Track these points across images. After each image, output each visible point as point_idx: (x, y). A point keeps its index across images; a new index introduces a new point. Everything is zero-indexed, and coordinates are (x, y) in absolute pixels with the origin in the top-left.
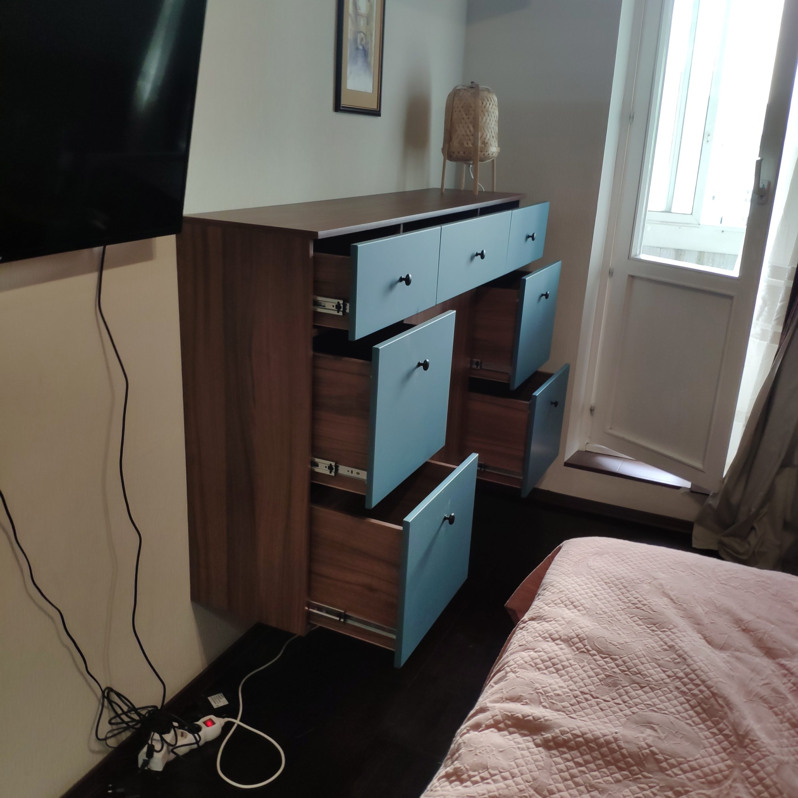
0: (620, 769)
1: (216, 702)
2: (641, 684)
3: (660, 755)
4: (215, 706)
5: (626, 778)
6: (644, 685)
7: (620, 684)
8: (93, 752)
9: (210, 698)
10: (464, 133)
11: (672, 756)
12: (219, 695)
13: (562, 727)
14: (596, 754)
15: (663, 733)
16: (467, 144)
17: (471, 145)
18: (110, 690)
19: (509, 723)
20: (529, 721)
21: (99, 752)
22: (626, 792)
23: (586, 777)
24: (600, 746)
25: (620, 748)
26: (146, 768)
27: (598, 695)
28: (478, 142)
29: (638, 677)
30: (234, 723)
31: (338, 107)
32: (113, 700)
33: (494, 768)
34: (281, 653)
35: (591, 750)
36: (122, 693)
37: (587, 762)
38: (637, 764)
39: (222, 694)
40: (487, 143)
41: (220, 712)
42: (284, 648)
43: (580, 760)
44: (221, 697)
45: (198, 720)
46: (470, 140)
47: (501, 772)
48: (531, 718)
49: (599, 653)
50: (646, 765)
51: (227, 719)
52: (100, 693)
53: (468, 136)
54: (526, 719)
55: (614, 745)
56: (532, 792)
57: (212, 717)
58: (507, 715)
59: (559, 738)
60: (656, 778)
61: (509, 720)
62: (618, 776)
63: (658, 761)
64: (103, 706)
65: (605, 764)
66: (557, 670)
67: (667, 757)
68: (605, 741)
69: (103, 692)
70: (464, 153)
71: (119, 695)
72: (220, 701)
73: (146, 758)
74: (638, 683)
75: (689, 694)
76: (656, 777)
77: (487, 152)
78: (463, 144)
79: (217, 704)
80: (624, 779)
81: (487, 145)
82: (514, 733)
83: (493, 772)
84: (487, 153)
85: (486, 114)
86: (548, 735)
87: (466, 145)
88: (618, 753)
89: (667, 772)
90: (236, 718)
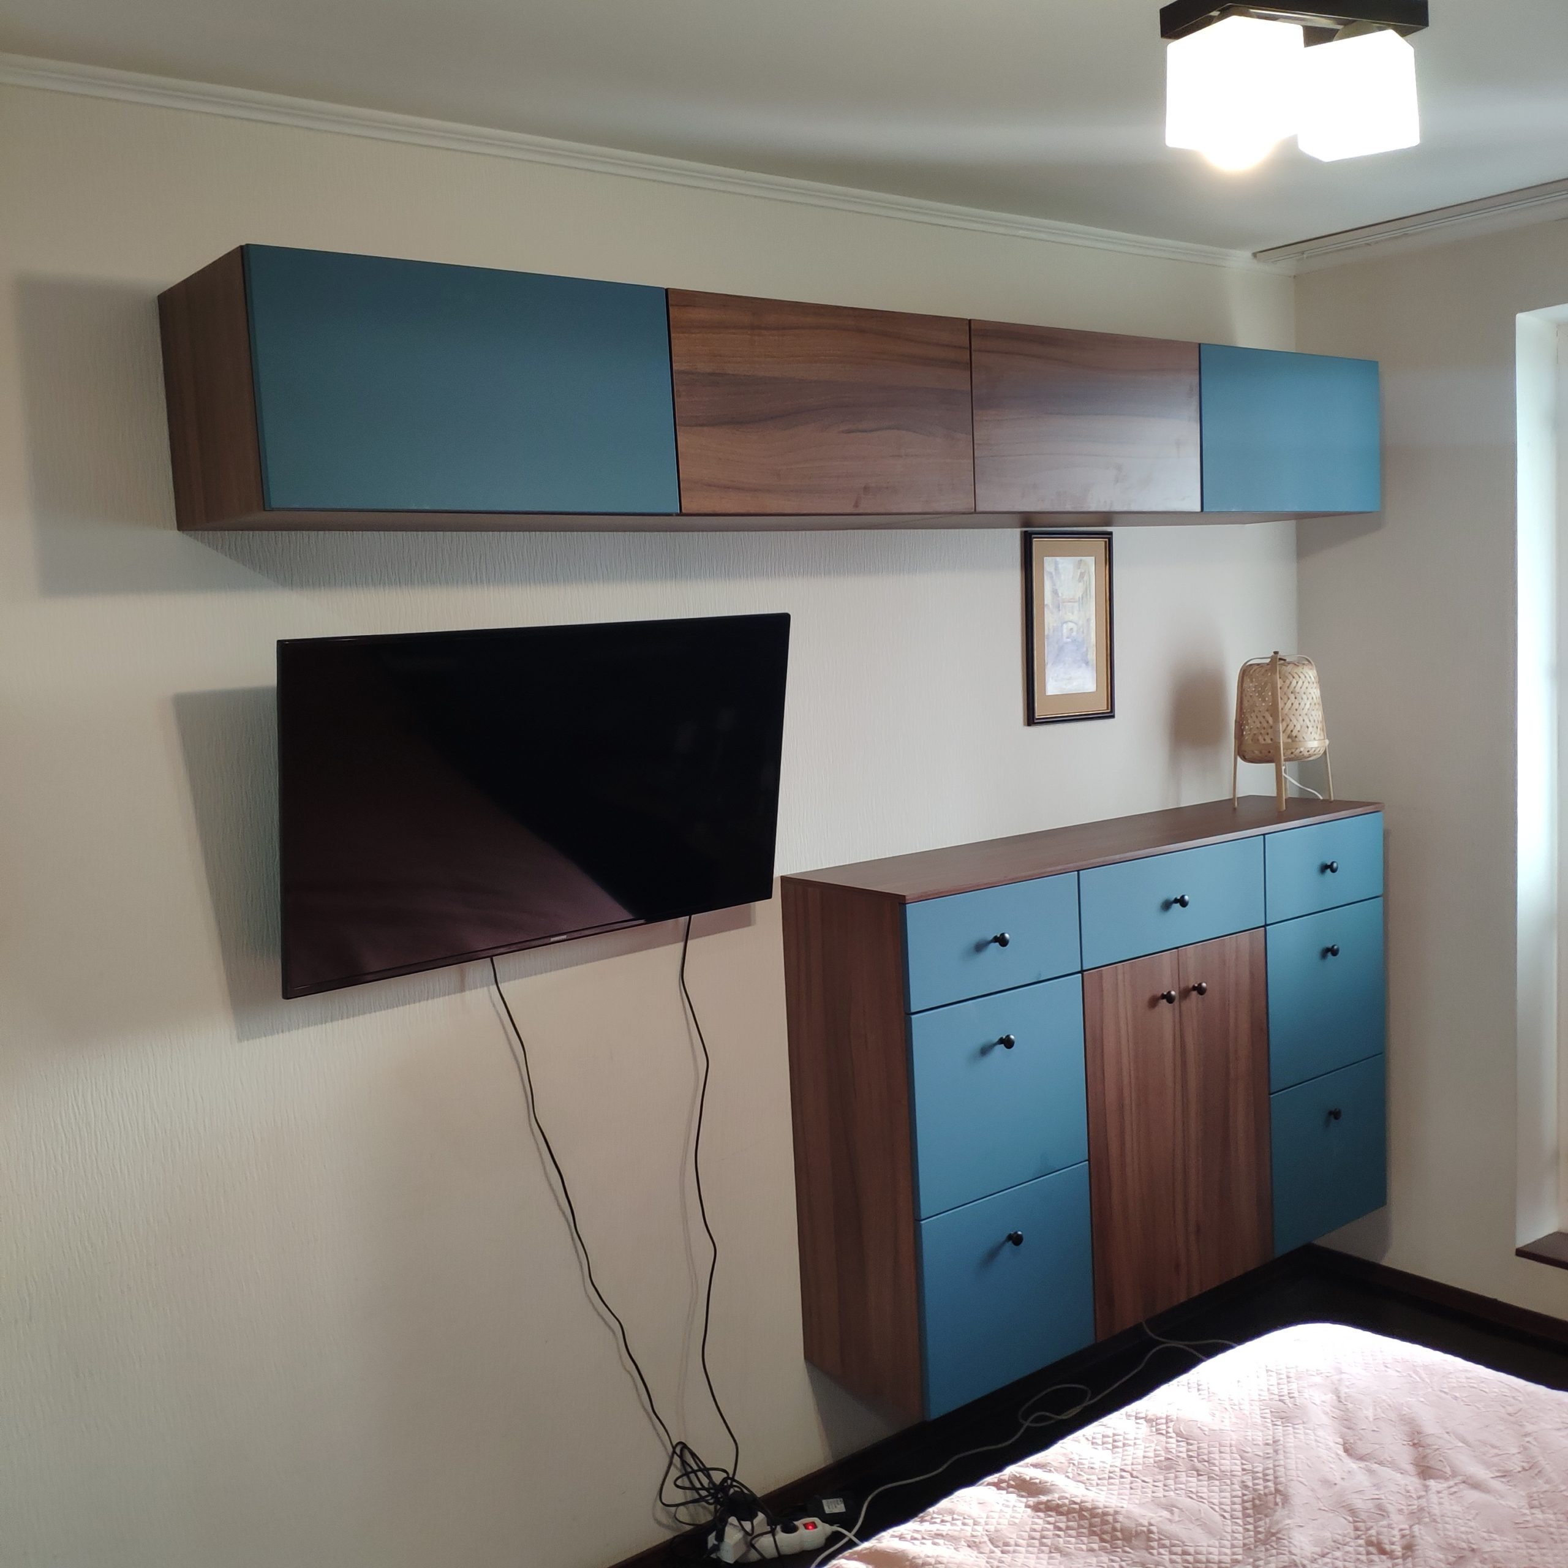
0: (1103, 1540)
1: (831, 1507)
2: (1201, 1471)
3: (1156, 1534)
4: (827, 1510)
5: (1103, 1549)
6: (1202, 1473)
7: (1175, 1469)
8: (659, 1523)
9: (824, 1502)
10: (1259, 725)
11: (1168, 1538)
12: (838, 1499)
13: (1065, 1493)
14: (1085, 1523)
15: (1179, 1517)
16: (1264, 740)
17: (1270, 742)
18: (684, 1446)
19: (1012, 1483)
20: (1035, 1484)
21: (668, 1527)
22: (1094, 1560)
23: (1058, 1541)
24: (1094, 1516)
25: (1116, 1521)
26: (713, 1556)
27: (1139, 1475)
28: (1279, 737)
29: (1203, 1465)
30: (844, 1536)
31: (1031, 720)
32: (687, 1461)
33: (958, 1514)
34: (945, 1467)
35: (1082, 1517)
36: (697, 1455)
37: (1068, 1528)
38: (1123, 1539)
39: (842, 1499)
40: (1296, 737)
41: (829, 1519)
42: (949, 1463)
43: (1063, 1525)
44: (840, 1503)
45: (797, 1520)
46: (1268, 734)
47: (964, 1518)
48: (1038, 1481)
49: (1177, 1436)
50: (1133, 1541)
51: (835, 1528)
52: (670, 1450)
53: (1264, 728)
54: (1032, 1481)
55: (1110, 1518)
56: (986, 1539)
57: (816, 1520)
58: (1015, 1476)
59: (1053, 1502)
60: (1134, 1555)
61: (1013, 1481)
62: (1095, 1546)
63: (1149, 1539)
64: (671, 1463)
65: (1089, 1533)
66: (1114, 1447)
67: (1162, 1537)
68: (1102, 1512)
69: (674, 1448)
70: (1261, 752)
71: (693, 1455)
72: (836, 1507)
73: (716, 1543)
74: (1197, 1471)
75: (1251, 1489)
76: (1136, 1553)
77: (1297, 749)
78: (1258, 740)
79: (831, 1510)
80: (1100, 1550)
81: (1297, 739)
82: (1011, 1493)
83: (955, 1516)
84: (1298, 751)
85: (1292, 697)
86: (1044, 1498)
87: (1262, 741)
88: (1110, 1526)
89: (1151, 1551)
90: (850, 1531)
